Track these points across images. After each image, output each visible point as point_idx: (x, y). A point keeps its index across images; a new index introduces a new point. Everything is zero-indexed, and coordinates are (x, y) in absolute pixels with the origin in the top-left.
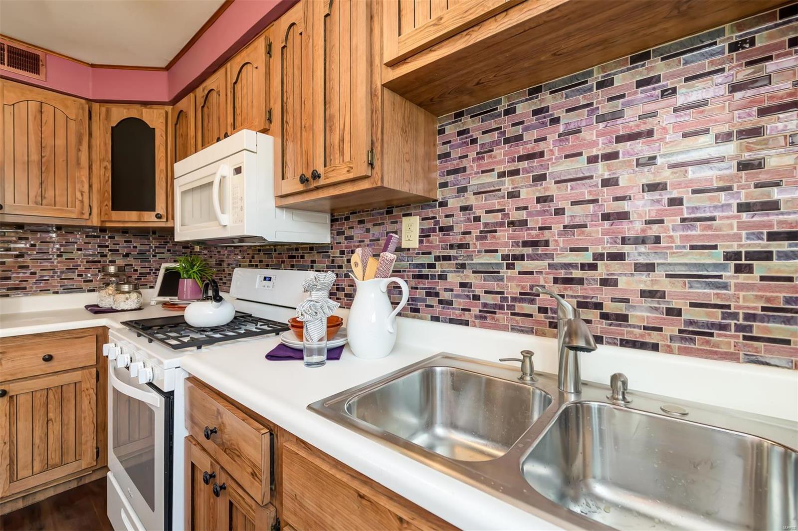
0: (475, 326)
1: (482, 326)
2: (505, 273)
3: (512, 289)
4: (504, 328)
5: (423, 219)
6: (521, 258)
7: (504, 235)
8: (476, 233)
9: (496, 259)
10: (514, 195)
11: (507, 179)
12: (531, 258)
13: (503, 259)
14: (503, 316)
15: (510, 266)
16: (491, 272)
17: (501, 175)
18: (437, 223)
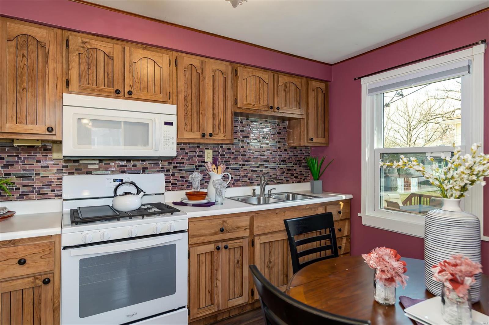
0: (232, 187)
1: (234, 187)
2: (240, 170)
3: (242, 174)
4: (240, 186)
5: (214, 151)
6: (244, 165)
7: (240, 158)
8: (232, 157)
9: (238, 166)
10: (242, 147)
11: (241, 142)
12: (247, 165)
13: (240, 166)
14: (239, 183)
15: (242, 168)
16: (236, 170)
17: (239, 140)
18: (219, 153)
